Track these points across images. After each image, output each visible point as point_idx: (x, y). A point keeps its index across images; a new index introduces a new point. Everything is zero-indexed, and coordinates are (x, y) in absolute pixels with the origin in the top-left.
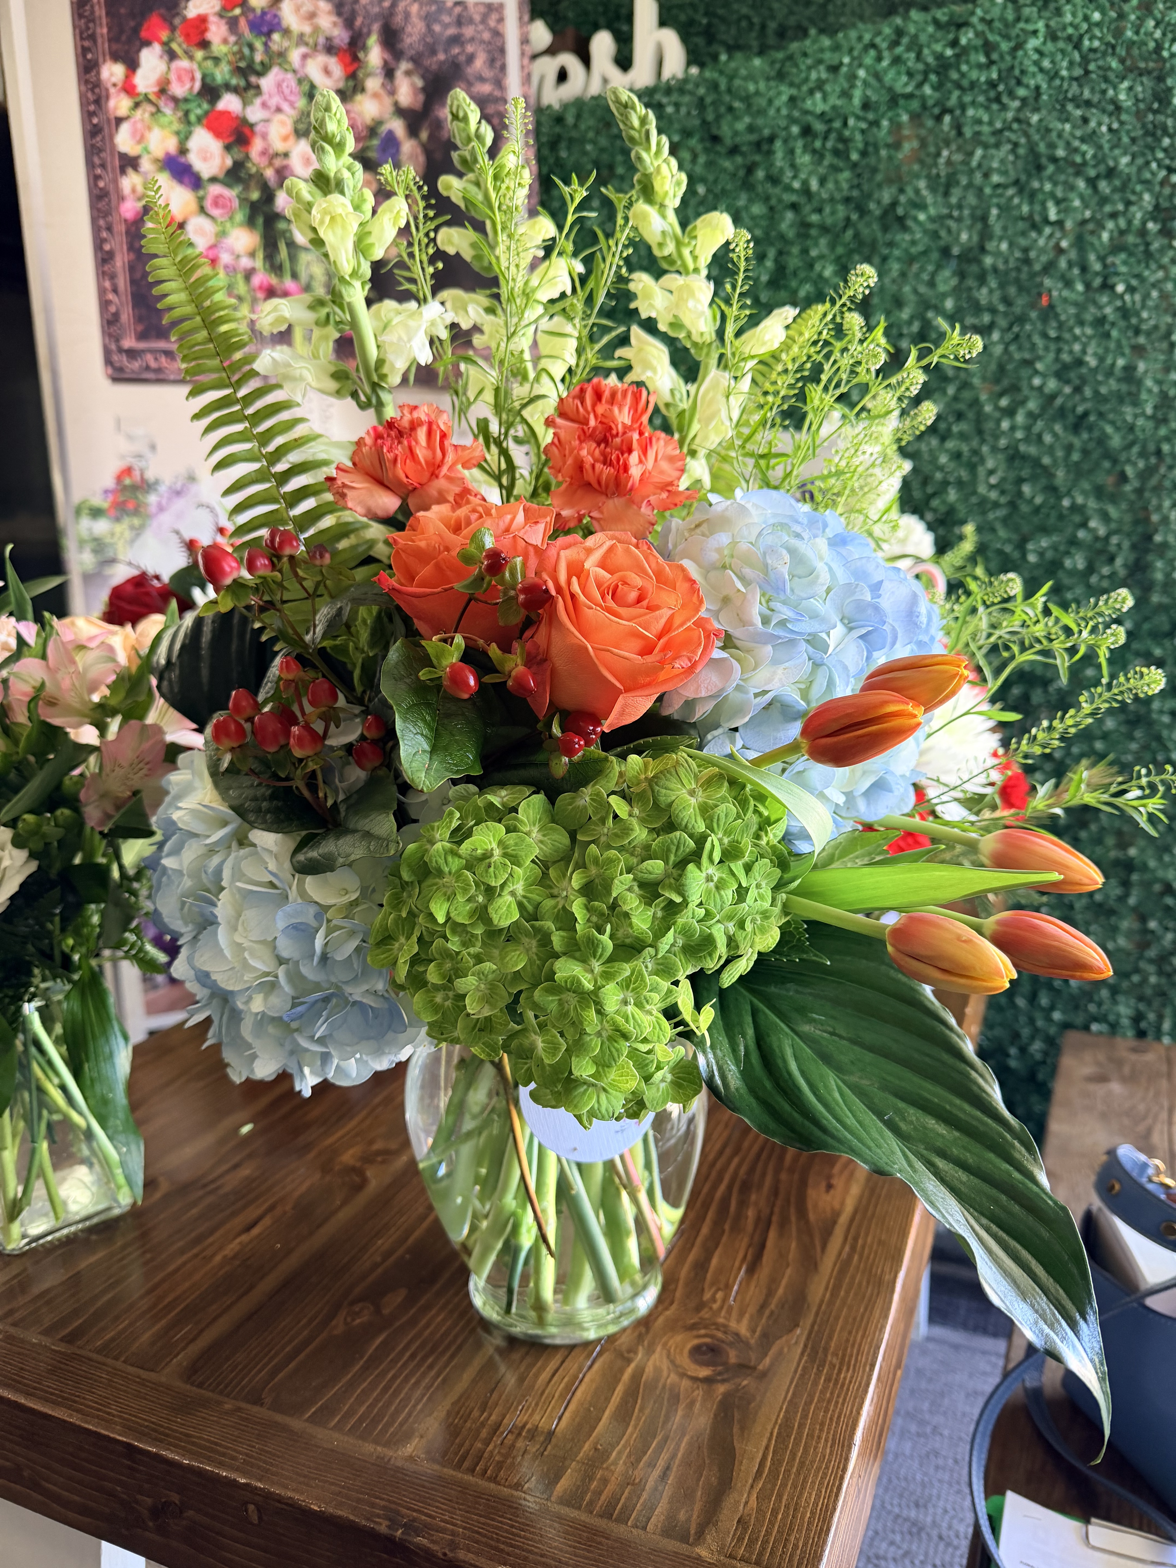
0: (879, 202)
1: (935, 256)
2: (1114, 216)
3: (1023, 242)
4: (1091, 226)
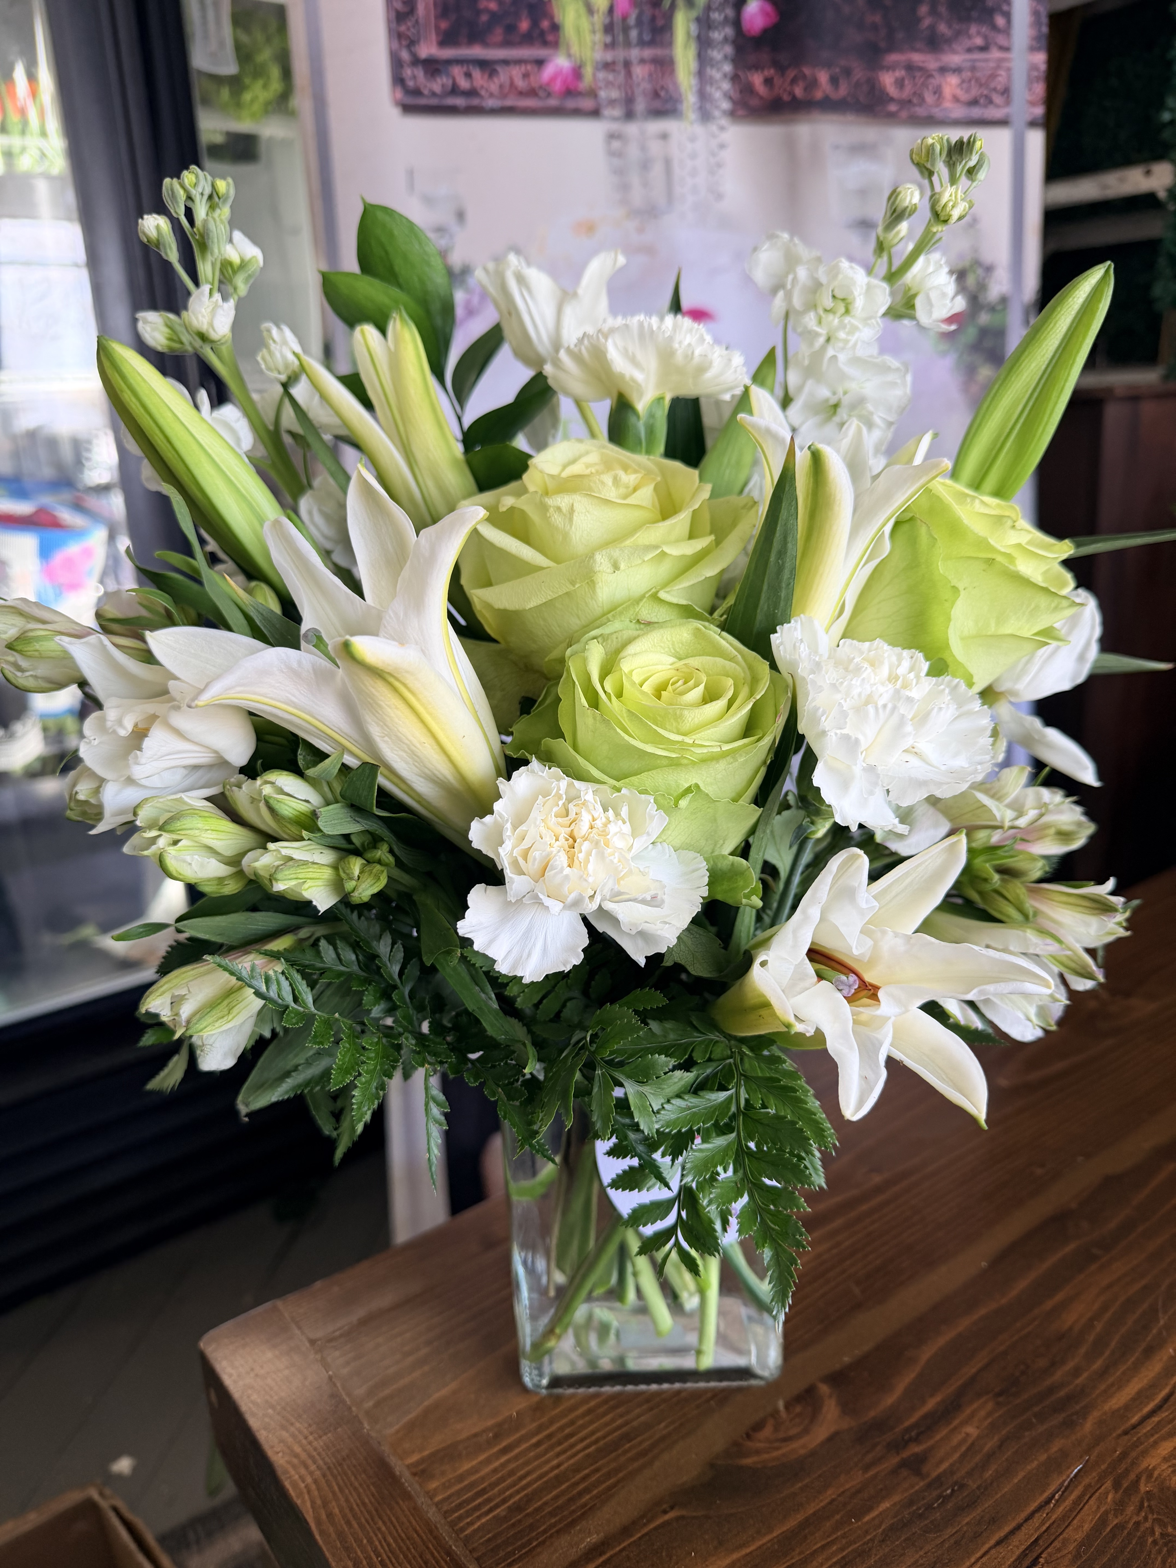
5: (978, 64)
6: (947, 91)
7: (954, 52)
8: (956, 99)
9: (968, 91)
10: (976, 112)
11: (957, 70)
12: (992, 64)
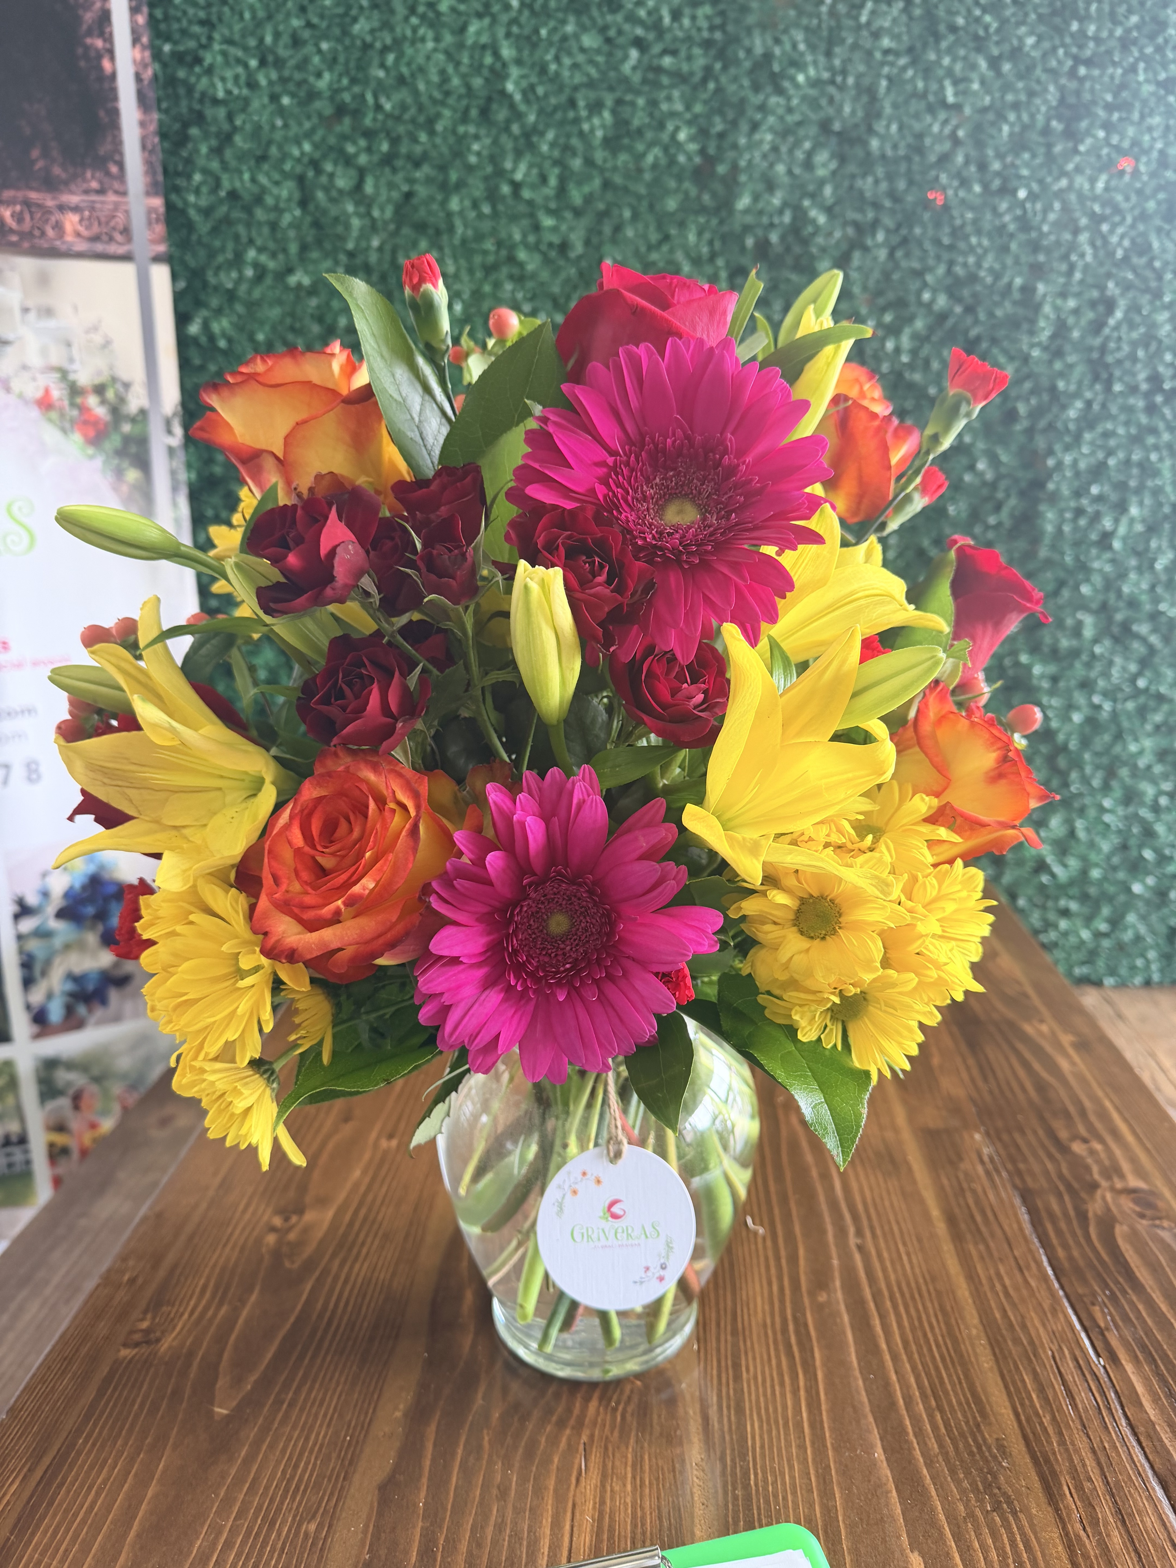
0: (749, 51)
1: (813, 130)
2: (1016, 106)
3: (917, 126)
4: (991, 116)
5: (98, 206)
6: (68, 228)
7: (72, 193)
8: (78, 234)
9: (88, 228)
10: (99, 247)
11: (76, 209)
12: (111, 207)
